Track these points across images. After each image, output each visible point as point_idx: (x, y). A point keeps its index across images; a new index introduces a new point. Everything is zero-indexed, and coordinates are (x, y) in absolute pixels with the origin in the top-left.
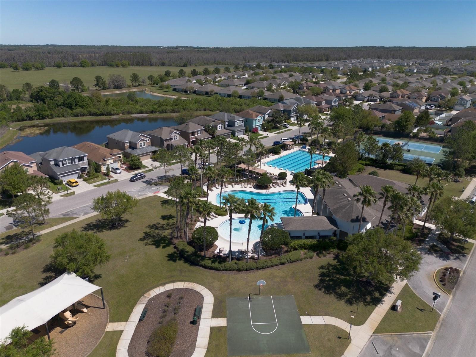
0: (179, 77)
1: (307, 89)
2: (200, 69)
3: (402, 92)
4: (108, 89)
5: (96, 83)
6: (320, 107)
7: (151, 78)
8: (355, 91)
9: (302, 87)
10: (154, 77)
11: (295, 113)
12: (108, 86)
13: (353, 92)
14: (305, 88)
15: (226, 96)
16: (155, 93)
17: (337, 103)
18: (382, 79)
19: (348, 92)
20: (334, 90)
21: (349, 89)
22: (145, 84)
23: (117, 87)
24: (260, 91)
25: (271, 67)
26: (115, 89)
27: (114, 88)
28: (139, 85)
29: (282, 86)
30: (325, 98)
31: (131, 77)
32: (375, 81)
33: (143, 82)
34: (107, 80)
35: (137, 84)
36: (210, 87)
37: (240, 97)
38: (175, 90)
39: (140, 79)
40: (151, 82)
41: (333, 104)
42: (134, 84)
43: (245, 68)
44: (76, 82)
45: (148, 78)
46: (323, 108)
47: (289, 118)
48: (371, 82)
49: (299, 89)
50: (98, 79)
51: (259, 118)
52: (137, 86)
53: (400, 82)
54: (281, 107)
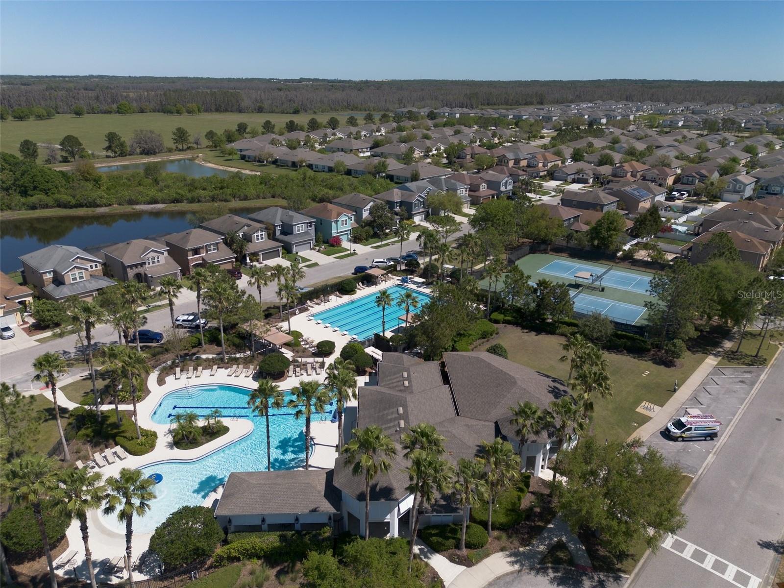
0: (263, 133)
1: (471, 158)
3: (632, 166)
4: (129, 155)
5: (107, 144)
6: (476, 194)
7: (210, 135)
8: (553, 163)
9: (464, 155)
10: (216, 134)
11: (423, 207)
12: (129, 148)
13: (549, 164)
14: (469, 156)
15: (326, 169)
16: (210, 162)
17: (510, 187)
18: (613, 139)
19: (541, 165)
20: (517, 161)
21: (541, 158)
22: (199, 146)
23: (147, 152)
24: (379, 163)
25: (433, 116)
26: (143, 156)
27: (141, 154)
28: (189, 148)
29: (435, 152)
30: (489, 178)
31: (174, 133)
32: (598, 143)
33: (197, 143)
34: (127, 138)
35: (185, 147)
36: (303, 154)
37: (349, 172)
38: (243, 158)
39: (190, 137)
40: (211, 143)
41: (503, 189)
42: (180, 147)
43: (384, 118)
44: (70, 144)
45: (206, 136)
46: (481, 197)
47: (410, 217)
48: (590, 145)
49: (458, 157)
50: (111, 137)
51: (344, 219)
52: (185, 150)
53: (640, 146)
54: (396, 195)
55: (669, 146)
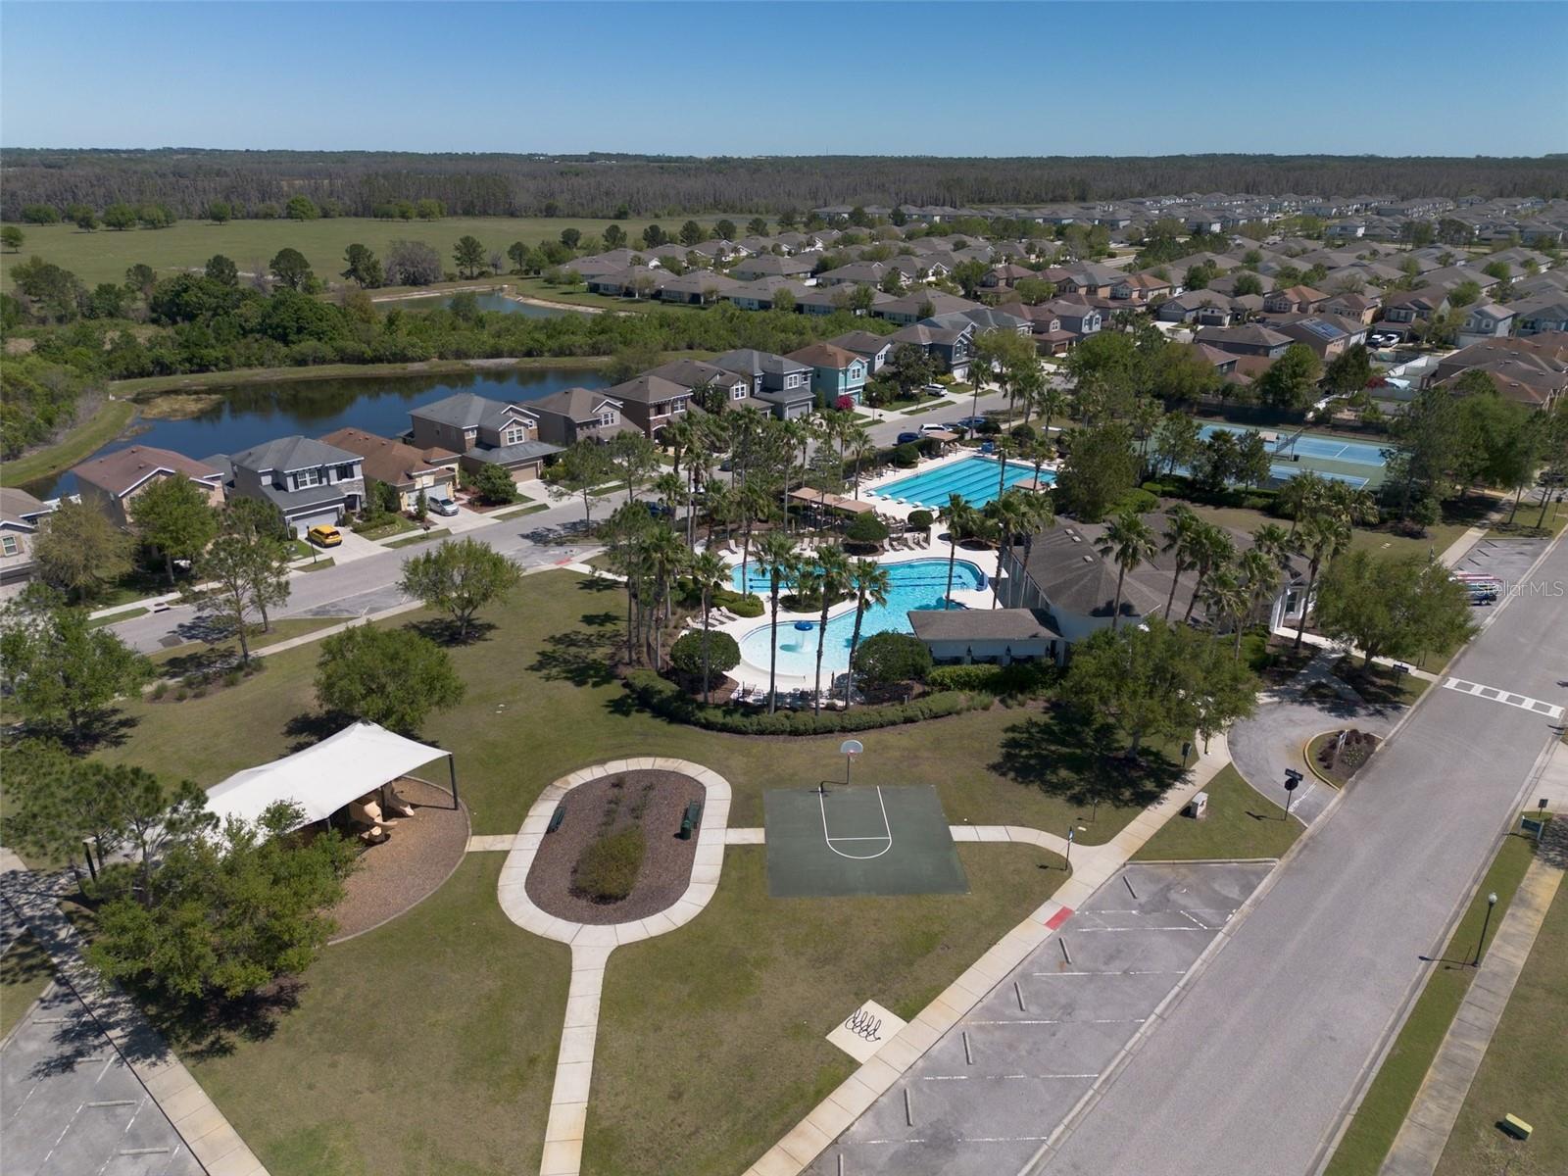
0: (610, 249)
1: (1007, 284)
2: (672, 226)
3: (1300, 294)
4: (385, 285)
5: (348, 266)
6: (1044, 336)
7: (517, 251)
8: (1156, 293)
9: (994, 280)
10: (528, 249)
11: (967, 355)
12: (384, 275)
13: (1150, 294)
14: (1002, 283)
15: (756, 306)
16: (533, 297)
17: (1096, 328)
18: (1248, 255)
19: (1135, 295)
20: (1092, 290)
21: (1137, 284)
22: (499, 272)
23: (414, 281)
24: (858, 292)
25: (899, 219)
26: (408, 287)
27: (404, 284)
28: (482, 274)
29: (932, 279)
30: (1059, 312)
31: (457, 248)
32: (1224, 262)
33: (495, 266)
34: (382, 257)
35: (476, 271)
36: (704, 280)
37: (799, 309)
38: (594, 289)
39: (483, 255)
40: (518, 267)
41: (1085, 329)
42: (467, 272)
43: (813, 222)
44: (289, 263)
45: (511, 253)
46: (1052, 343)
47: (948, 369)
48: (1211, 264)
49: (984, 285)
50: (356, 253)
51: (856, 368)
52: (477, 278)
53: (1303, 266)
54: (923, 335)
55: (1353, 265)
